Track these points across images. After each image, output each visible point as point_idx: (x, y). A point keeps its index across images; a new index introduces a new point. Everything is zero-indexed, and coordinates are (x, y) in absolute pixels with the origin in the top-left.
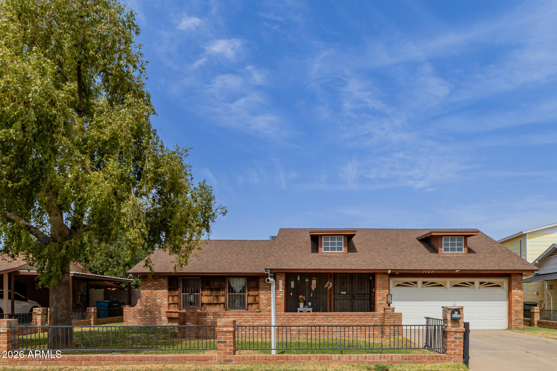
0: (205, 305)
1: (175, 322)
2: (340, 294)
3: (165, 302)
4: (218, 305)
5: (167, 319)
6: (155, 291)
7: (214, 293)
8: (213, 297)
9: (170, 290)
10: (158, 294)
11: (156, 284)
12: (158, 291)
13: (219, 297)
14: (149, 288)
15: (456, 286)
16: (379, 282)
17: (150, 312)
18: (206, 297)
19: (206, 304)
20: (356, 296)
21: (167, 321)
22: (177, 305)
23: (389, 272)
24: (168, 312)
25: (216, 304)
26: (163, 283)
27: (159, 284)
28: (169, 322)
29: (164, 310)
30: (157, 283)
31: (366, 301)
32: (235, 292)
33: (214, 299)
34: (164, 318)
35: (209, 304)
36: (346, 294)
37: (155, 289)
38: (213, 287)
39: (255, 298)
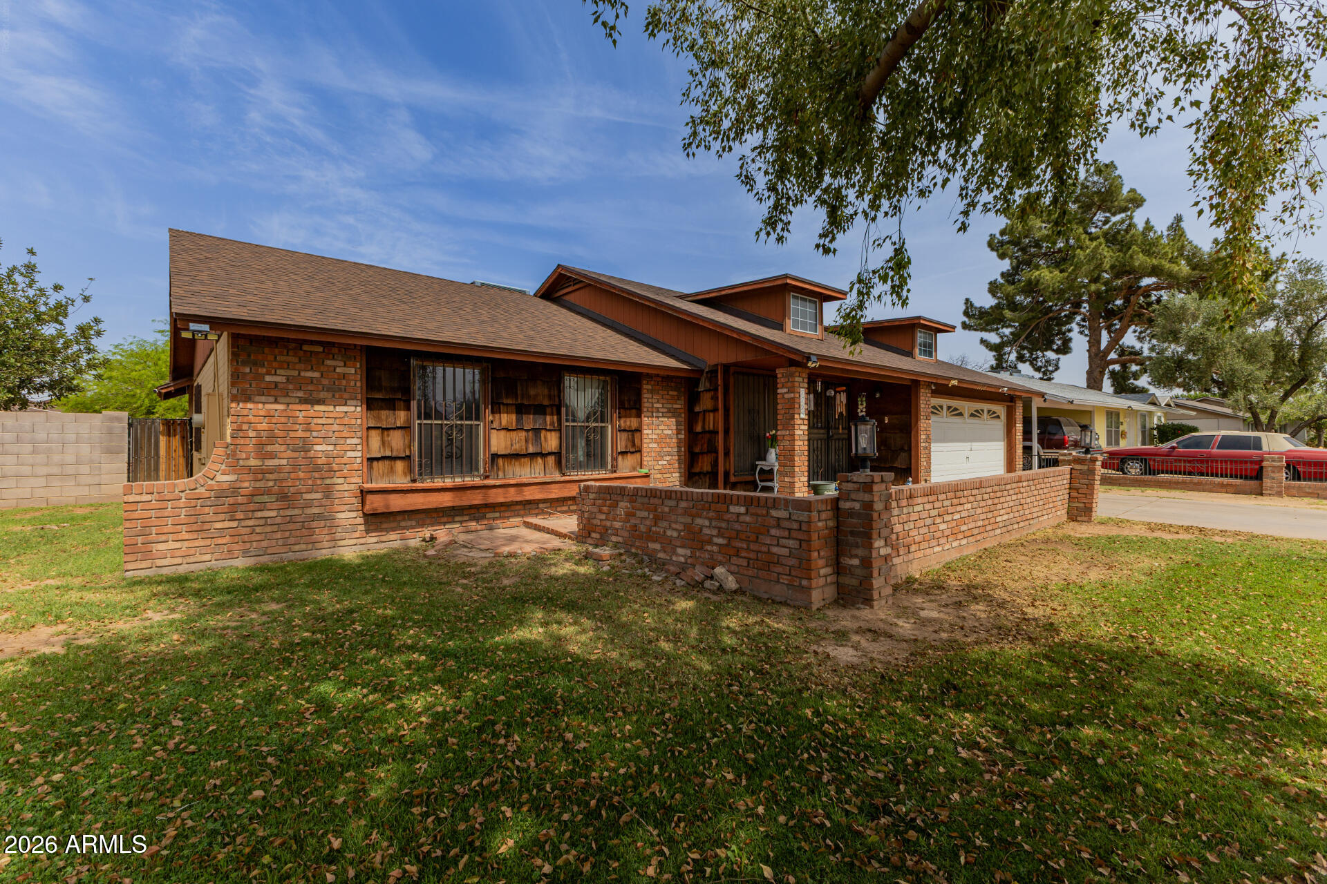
0: (500, 461)
1: (393, 529)
3: (350, 454)
4: (540, 460)
5: (361, 520)
6: (303, 407)
7: (530, 421)
8: (523, 434)
9: (371, 405)
10: (320, 421)
11: (311, 380)
12: (317, 408)
13: (543, 433)
14: (276, 393)
17: (283, 497)
18: (503, 433)
19: (503, 456)
21: (362, 528)
22: (400, 465)
24: (364, 494)
25: (533, 456)
26: (344, 376)
27: (326, 382)
28: (367, 531)
29: (346, 486)
30: (316, 375)
33: (527, 441)
34: (349, 516)
35: (516, 456)
37: (303, 401)
38: (526, 402)
39: (633, 436)
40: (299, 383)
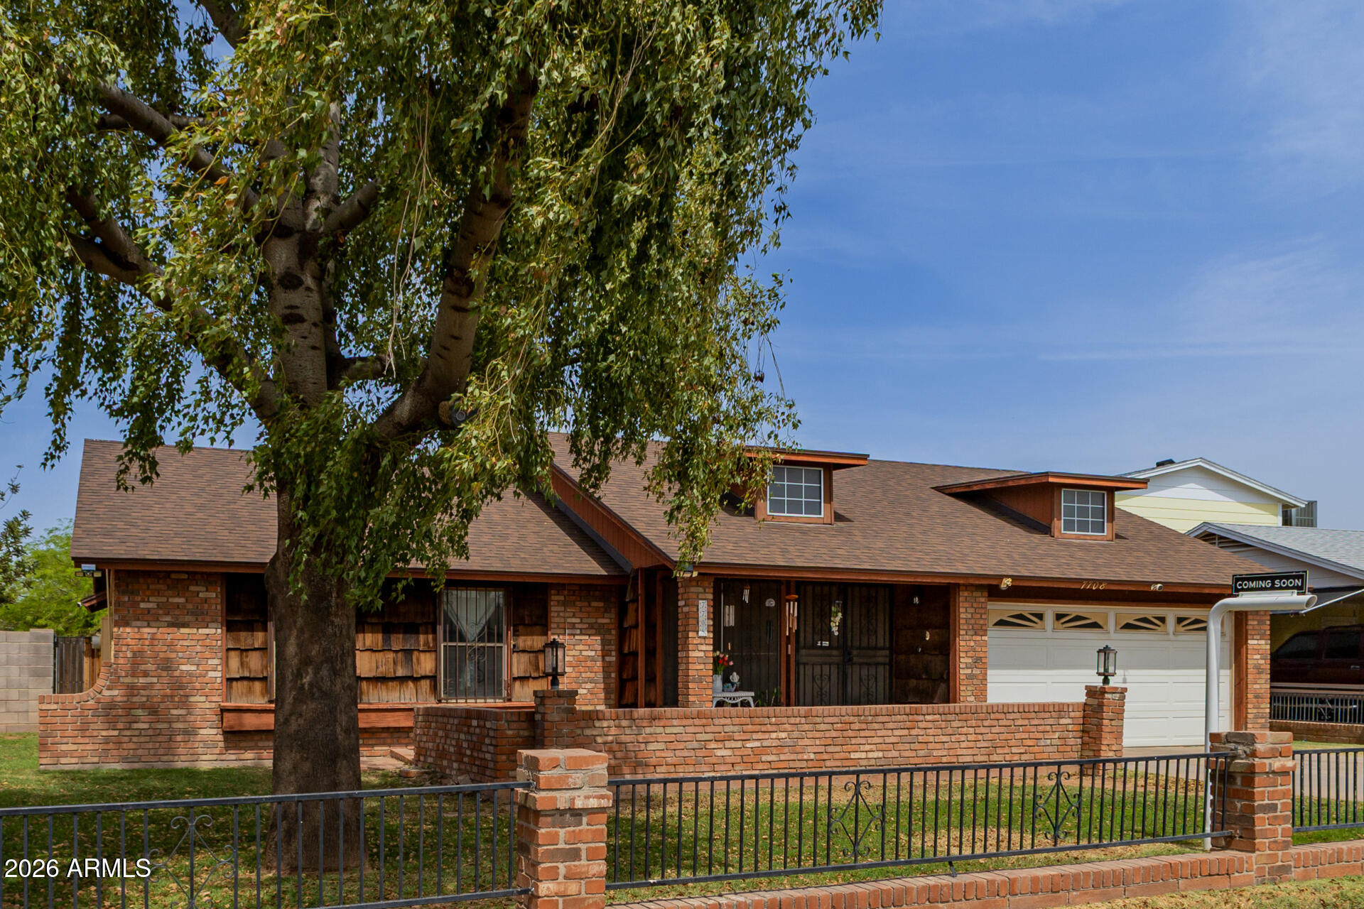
0: (364, 684)
1: (251, 748)
2: (814, 646)
3: (211, 674)
4: (411, 684)
5: (220, 737)
6: (170, 630)
7: (398, 642)
8: (391, 656)
9: (231, 627)
10: (185, 643)
11: (178, 606)
12: (183, 630)
13: (415, 654)
14: (149, 618)
15: (1128, 626)
16: (964, 611)
17: (153, 711)
18: (367, 653)
19: (367, 679)
20: (855, 652)
21: (222, 744)
22: (258, 686)
23: (1007, 582)
24: (224, 711)
25: (403, 680)
26: (206, 600)
27: (190, 606)
28: (227, 748)
29: (205, 704)
30: (182, 600)
31: (881, 669)
32: (462, 639)
33: (395, 663)
34: (210, 733)
35: (382, 680)
36: (830, 647)
37: (171, 625)
38: (395, 621)
39: (537, 658)
40: (166, 608)
